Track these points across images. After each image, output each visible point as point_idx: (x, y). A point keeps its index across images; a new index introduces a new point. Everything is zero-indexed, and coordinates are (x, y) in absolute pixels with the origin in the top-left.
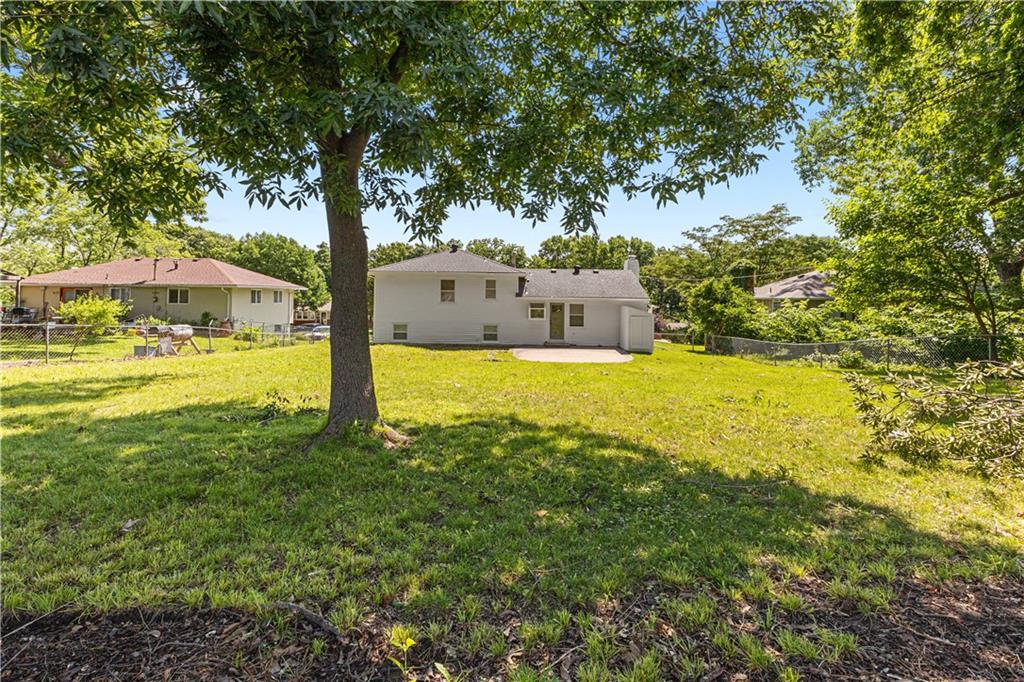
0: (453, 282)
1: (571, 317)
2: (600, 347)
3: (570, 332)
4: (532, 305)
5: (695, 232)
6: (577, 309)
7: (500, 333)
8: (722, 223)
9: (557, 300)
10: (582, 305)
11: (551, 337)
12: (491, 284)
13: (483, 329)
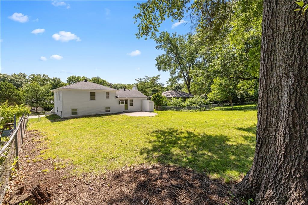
0: (95, 93)
1: (130, 103)
2: (138, 111)
3: (130, 108)
4: (121, 100)
5: (139, 80)
6: (132, 101)
7: (111, 110)
8: (146, 78)
9: (126, 98)
10: (133, 100)
11: (125, 110)
12: (108, 93)
13: (105, 108)
